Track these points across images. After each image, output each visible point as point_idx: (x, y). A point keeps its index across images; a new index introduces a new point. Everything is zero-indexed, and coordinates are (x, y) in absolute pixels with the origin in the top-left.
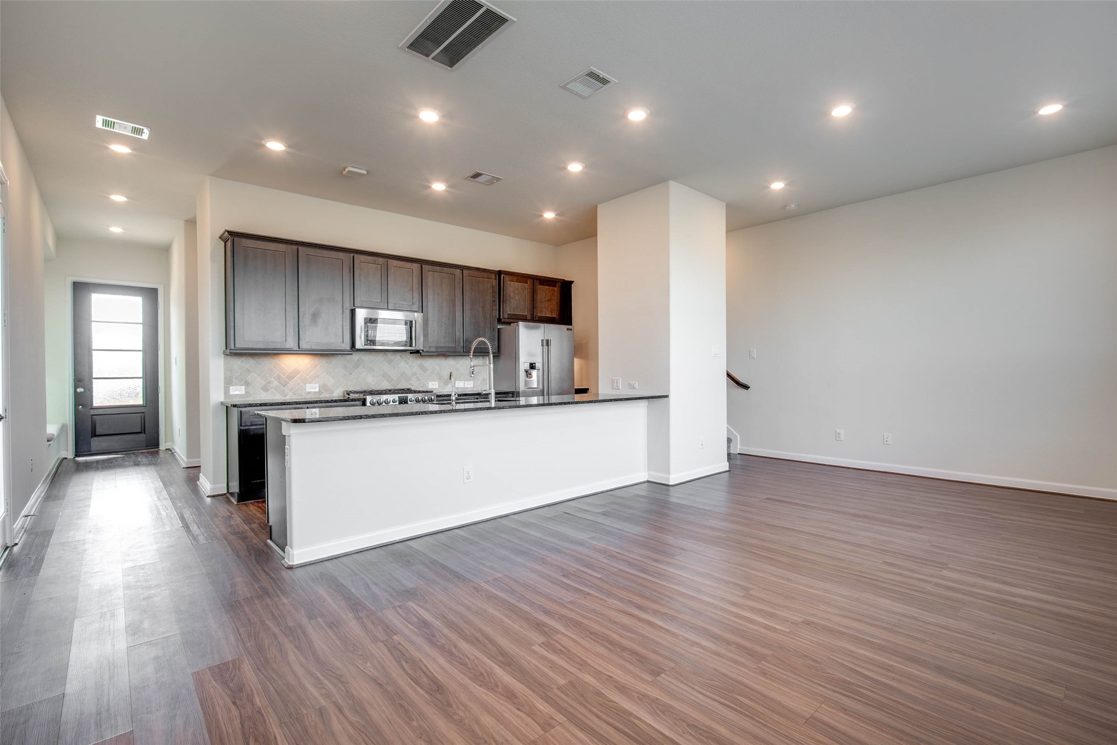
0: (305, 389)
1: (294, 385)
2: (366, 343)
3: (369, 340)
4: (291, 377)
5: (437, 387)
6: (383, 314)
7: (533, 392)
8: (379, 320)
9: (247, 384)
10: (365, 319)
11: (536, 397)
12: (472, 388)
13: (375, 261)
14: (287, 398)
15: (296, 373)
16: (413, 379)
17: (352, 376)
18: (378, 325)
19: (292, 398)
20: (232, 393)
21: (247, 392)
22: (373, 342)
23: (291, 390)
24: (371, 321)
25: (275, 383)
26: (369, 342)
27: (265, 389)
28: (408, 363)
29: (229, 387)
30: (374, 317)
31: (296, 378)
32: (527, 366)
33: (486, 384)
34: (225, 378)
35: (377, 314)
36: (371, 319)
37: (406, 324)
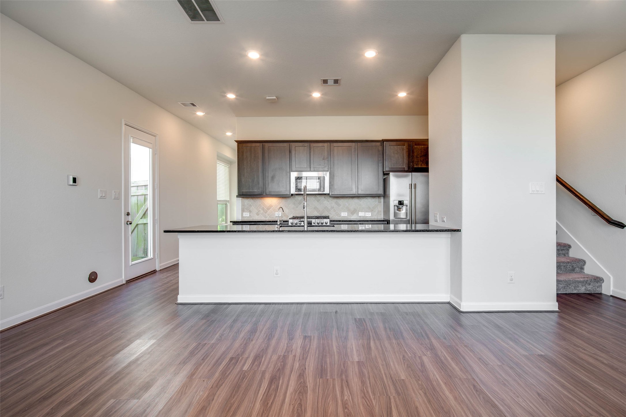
0: (275, 215)
1: (270, 212)
2: (296, 191)
3: (298, 189)
4: (268, 209)
5: (347, 215)
6: (305, 174)
7: (401, 221)
8: (303, 177)
9: (250, 212)
10: (296, 177)
11: (405, 225)
12: (370, 216)
13: (303, 145)
14: (267, 219)
15: (271, 206)
16: (331, 211)
17: (297, 208)
18: (303, 180)
19: (269, 219)
20: (244, 215)
21: (250, 216)
22: (300, 190)
23: (269, 215)
24: (298, 178)
25: (262, 211)
26: (298, 190)
27: (258, 214)
28: (328, 202)
29: (243, 213)
30: (300, 176)
31: (271, 209)
32: (396, 203)
33: (381, 214)
34: (242, 209)
35: (302, 174)
36: (299, 177)
37: (319, 179)
